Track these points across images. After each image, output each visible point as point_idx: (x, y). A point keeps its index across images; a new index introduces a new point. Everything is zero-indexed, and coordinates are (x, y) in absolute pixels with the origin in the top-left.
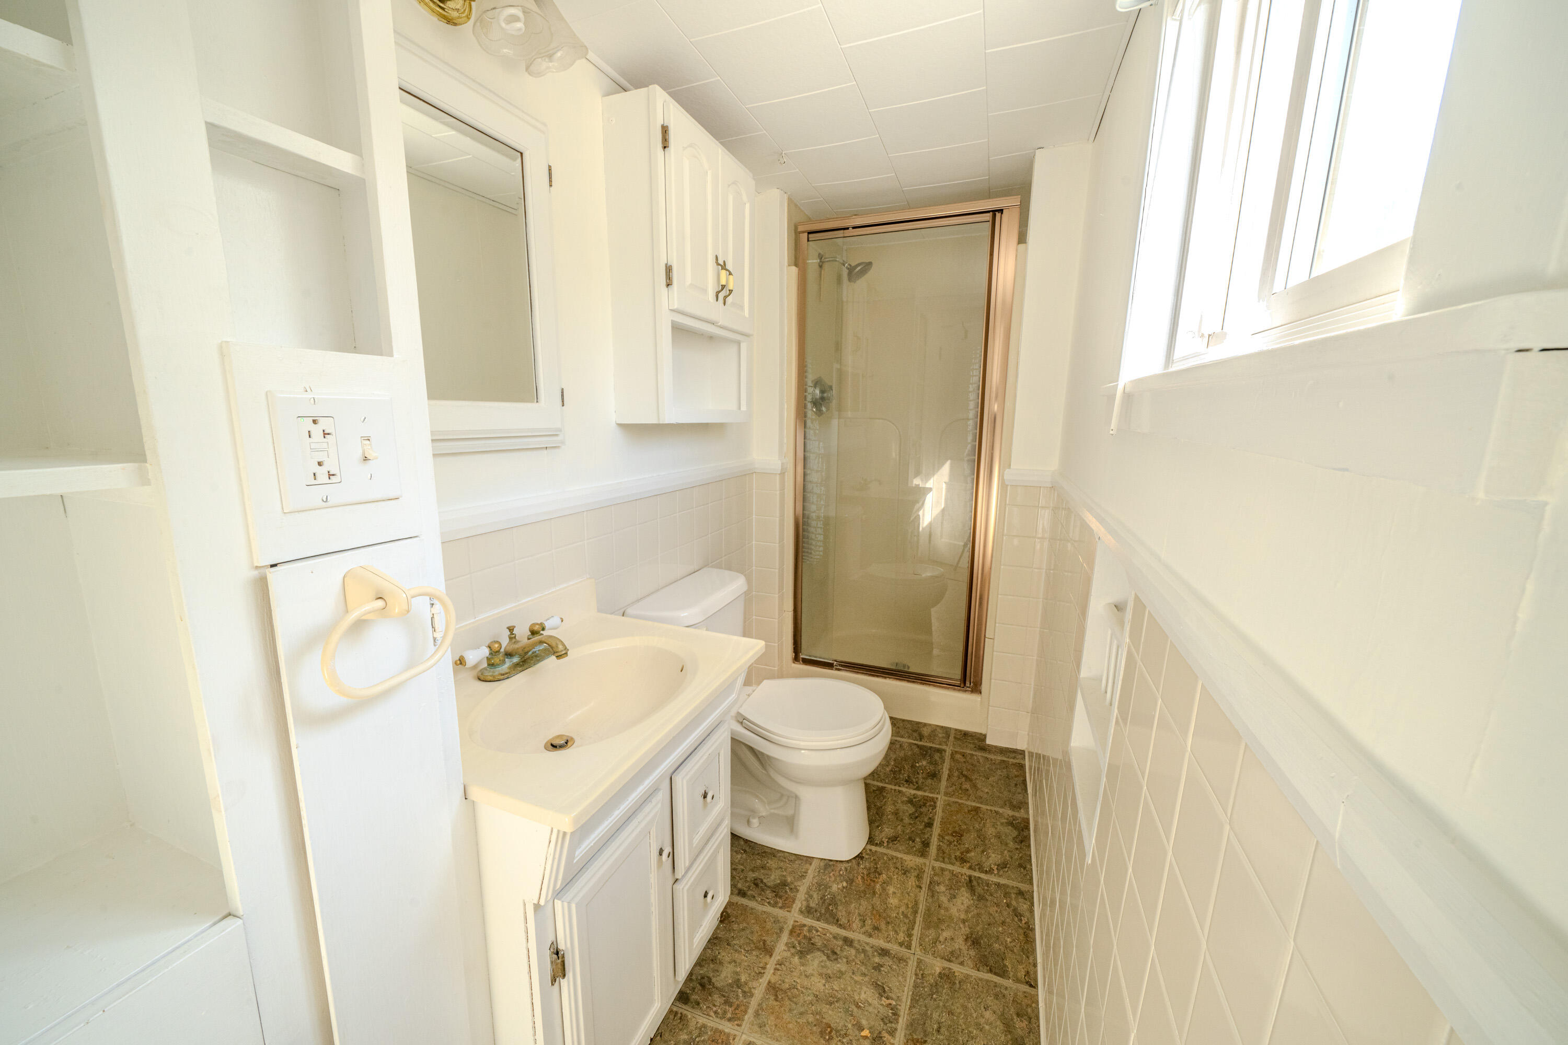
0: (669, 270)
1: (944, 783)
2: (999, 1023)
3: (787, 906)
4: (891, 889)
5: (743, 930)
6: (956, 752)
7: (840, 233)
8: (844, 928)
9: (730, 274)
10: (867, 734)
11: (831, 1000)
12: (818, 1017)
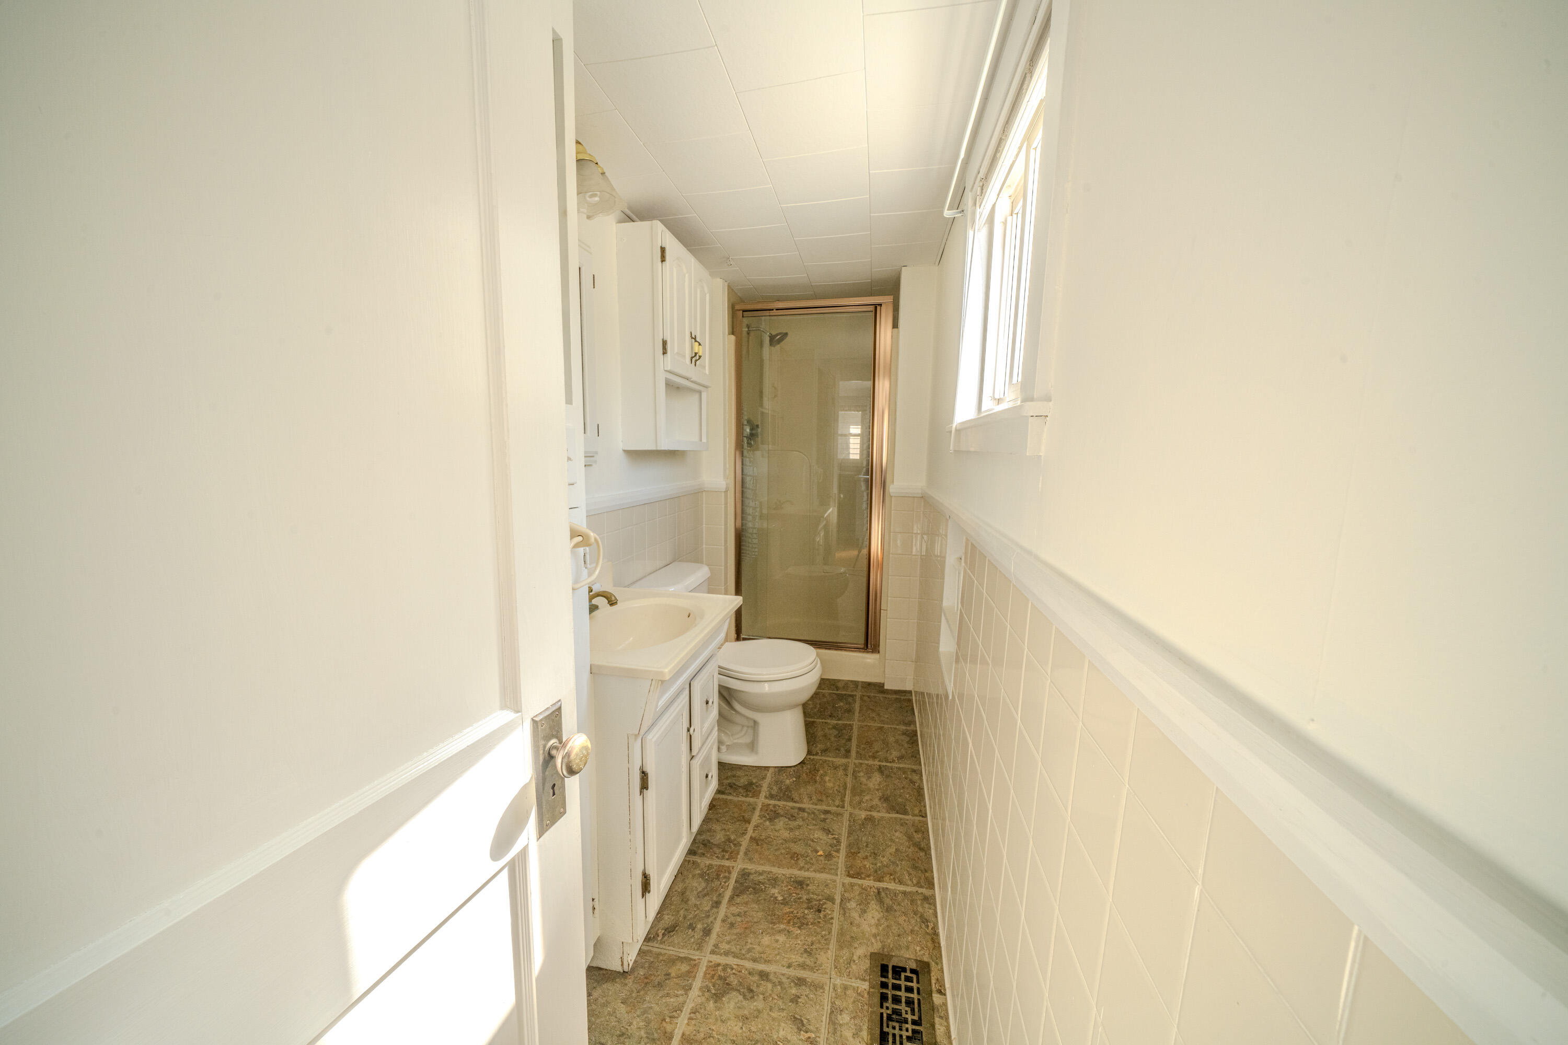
0: (664, 343)
1: (857, 714)
2: (904, 837)
3: (756, 794)
4: (827, 778)
5: (727, 812)
6: (863, 695)
7: (767, 313)
8: (798, 803)
9: (700, 344)
10: (806, 668)
11: (795, 841)
12: (788, 850)
